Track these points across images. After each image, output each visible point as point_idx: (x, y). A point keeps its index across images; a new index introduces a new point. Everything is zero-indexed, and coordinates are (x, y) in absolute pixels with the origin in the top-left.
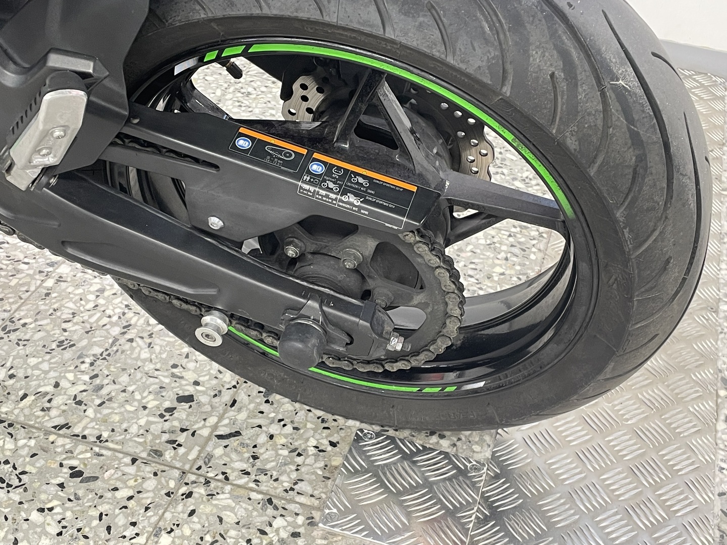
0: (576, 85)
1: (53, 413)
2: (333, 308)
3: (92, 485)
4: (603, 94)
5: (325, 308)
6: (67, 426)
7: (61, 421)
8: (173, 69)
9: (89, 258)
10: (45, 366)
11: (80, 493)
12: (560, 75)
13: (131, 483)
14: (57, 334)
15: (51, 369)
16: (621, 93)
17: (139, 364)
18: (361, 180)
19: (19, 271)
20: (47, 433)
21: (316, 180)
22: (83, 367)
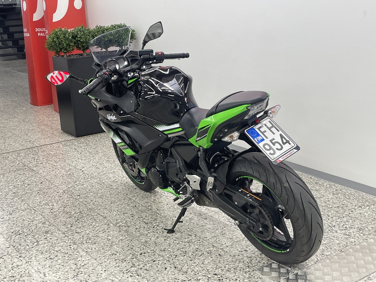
0: (277, 185)
1: (222, 247)
2: (251, 220)
3: (221, 257)
4: (281, 186)
5: (250, 220)
6: (223, 249)
7: (222, 248)
8: (236, 180)
9: (222, 209)
10: (225, 241)
11: (218, 257)
12: (275, 183)
13: (228, 258)
14: (231, 237)
15: (226, 241)
16: (285, 187)
17: (242, 244)
18: (254, 198)
19: (231, 227)
20: (219, 249)
21: (247, 197)
22: (232, 242)
